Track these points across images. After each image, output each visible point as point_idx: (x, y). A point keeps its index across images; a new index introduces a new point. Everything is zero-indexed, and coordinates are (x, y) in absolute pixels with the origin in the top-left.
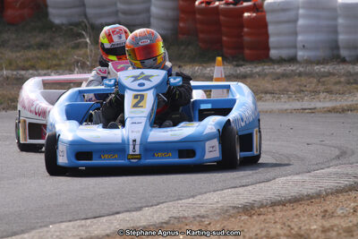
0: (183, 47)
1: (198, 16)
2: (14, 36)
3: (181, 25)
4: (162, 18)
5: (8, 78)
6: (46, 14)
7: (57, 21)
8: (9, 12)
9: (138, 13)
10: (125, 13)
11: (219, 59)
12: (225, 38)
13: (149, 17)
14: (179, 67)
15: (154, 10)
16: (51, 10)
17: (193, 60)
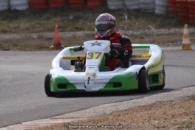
0: (170, 20)
1: (178, 5)
2: (91, 15)
3: (170, 9)
4: (161, 6)
5: (88, 35)
6: (106, 5)
7: (112, 8)
8: (89, 4)
9: (150, 4)
10: (143, 4)
11: (186, 25)
12: (190, 15)
13: (155, 6)
14: (169, 29)
15: (157, 2)
16: (108, 3)
17: (175, 26)
